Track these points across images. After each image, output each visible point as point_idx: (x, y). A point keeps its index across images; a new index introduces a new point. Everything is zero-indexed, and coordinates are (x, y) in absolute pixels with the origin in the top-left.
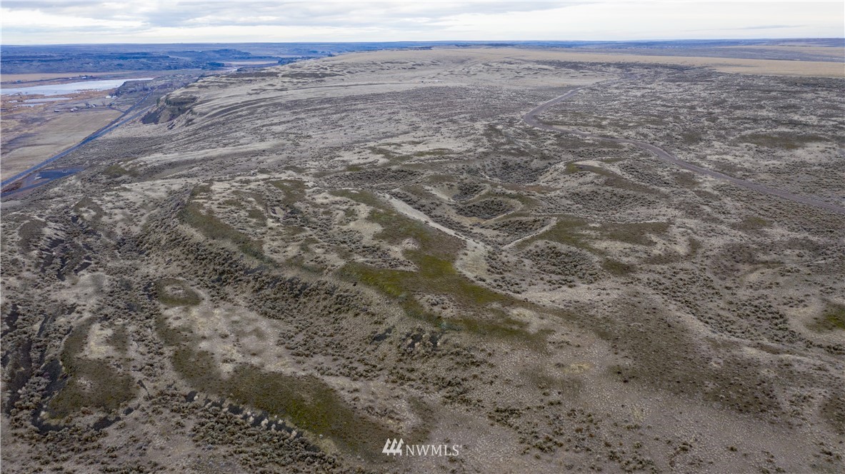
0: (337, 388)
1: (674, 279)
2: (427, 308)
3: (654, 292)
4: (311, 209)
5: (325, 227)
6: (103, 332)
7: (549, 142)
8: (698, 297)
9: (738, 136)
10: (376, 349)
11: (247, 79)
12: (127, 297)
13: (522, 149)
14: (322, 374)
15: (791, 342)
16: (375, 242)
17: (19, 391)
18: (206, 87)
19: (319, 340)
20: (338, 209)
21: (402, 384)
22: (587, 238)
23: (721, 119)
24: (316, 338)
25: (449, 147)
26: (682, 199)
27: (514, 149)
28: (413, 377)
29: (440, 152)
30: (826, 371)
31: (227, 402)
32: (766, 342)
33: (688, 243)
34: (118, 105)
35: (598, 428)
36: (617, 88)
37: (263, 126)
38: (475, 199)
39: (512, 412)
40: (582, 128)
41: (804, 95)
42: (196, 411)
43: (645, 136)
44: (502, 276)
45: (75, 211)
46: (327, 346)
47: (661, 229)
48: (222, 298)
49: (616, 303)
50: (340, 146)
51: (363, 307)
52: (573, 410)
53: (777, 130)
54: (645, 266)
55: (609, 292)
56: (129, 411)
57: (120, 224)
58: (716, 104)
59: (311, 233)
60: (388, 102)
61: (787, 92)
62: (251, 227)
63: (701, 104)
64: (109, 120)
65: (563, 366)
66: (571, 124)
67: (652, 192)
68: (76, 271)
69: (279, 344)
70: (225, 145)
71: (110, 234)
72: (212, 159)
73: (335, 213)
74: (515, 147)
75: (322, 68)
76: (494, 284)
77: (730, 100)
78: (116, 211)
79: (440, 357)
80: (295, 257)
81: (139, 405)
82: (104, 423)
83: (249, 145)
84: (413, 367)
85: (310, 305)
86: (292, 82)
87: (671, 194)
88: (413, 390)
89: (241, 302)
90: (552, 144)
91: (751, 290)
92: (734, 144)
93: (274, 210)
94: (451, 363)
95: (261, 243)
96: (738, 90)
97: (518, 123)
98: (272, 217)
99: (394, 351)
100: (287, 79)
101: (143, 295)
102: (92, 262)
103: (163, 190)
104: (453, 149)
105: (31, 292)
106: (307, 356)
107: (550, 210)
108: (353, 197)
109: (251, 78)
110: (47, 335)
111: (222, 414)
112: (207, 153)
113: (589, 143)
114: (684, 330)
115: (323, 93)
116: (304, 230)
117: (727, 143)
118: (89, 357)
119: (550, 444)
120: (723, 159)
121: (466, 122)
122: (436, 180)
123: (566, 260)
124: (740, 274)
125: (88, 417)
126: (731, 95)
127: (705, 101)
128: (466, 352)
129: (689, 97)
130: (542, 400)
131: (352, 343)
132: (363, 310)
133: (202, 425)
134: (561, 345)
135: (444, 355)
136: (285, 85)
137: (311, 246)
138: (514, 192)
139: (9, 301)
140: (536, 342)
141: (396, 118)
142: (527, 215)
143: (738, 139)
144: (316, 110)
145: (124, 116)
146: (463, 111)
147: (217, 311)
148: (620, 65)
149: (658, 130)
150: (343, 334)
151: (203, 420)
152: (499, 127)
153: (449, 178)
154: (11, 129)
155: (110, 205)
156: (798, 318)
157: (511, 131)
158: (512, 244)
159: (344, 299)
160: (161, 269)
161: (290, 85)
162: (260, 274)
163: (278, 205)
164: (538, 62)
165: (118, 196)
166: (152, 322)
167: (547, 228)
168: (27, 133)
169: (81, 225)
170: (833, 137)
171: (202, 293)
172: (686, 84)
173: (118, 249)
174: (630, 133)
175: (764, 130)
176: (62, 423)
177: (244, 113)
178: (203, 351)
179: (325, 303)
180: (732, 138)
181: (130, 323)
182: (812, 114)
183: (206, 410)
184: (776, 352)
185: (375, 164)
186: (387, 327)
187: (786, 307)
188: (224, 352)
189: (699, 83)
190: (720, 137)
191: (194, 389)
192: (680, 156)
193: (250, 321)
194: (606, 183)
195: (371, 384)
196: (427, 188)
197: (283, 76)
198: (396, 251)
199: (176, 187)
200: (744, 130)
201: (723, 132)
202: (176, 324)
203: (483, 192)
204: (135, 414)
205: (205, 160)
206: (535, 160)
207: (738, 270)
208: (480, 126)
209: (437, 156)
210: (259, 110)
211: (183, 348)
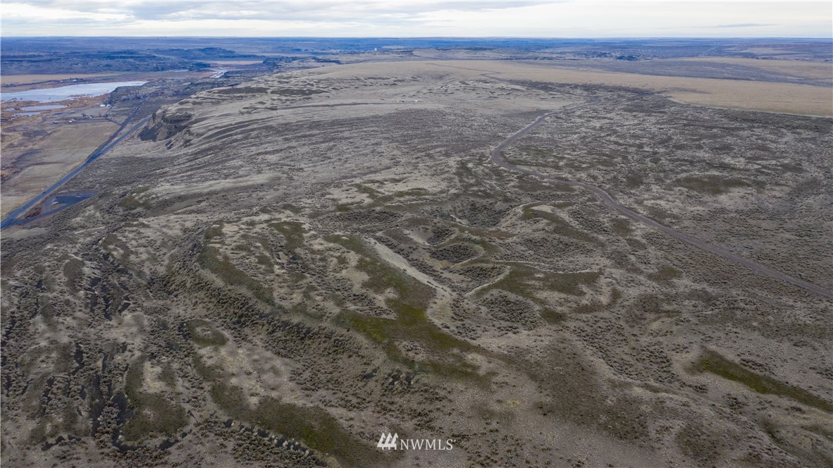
0: (337, 417)
1: (595, 326)
2: (404, 353)
3: (577, 338)
4: (309, 256)
5: (322, 273)
6: (154, 369)
7: (512, 184)
8: (611, 343)
9: (674, 179)
10: (365, 385)
11: (238, 95)
12: (165, 336)
13: (488, 191)
14: (325, 406)
15: (670, 382)
16: (364, 291)
17: (99, 419)
18: (200, 103)
19: (322, 377)
20: (332, 256)
21: (385, 414)
22: (532, 288)
23: (663, 161)
24: (320, 375)
25: (426, 187)
26: (615, 247)
27: (480, 191)
28: (393, 409)
29: (417, 192)
30: (688, 406)
31: (256, 428)
32: (652, 382)
33: (611, 293)
34: (114, 116)
35: (522, 450)
36: (580, 117)
37: (258, 154)
38: (446, 242)
39: (464, 437)
40: (542, 169)
41: (741, 133)
42: (234, 435)
43: (595, 178)
44: (463, 323)
45: (104, 249)
46: (328, 382)
47: (591, 279)
48: (243, 339)
49: (547, 348)
50: (330, 181)
51: (355, 350)
52: (506, 436)
53: (709, 173)
54: (573, 315)
55: (543, 339)
56: (184, 435)
57: (147, 264)
58: (662, 142)
59: (310, 280)
60: (371, 129)
61: (727, 129)
62: (261, 274)
63: (648, 143)
64: (108, 134)
65: (502, 402)
66: (532, 165)
67: (590, 240)
68: (120, 311)
69: (291, 380)
70: (226, 177)
71: (140, 274)
72: (215, 193)
73: (329, 260)
74: (482, 189)
75: (309, 84)
76: (456, 330)
77: (675, 138)
78: (142, 249)
79: (413, 393)
80: (300, 304)
81: (191, 431)
82: (166, 445)
83: (248, 178)
84: (393, 400)
85: (314, 346)
86: (281, 100)
87: (607, 243)
88: (393, 419)
89: (259, 343)
90: (514, 187)
91: (651, 337)
92: (669, 188)
93: (279, 255)
94: (421, 398)
95: (271, 290)
96: (685, 125)
97: (487, 162)
98: (278, 264)
99: (379, 387)
100: (276, 96)
101: (179, 335)
102: (131, 302)
103: (178, 227)
104: (429, 189)
105: (86, 331)
106: (313, 390)
107: (506, 257)
108: (344, 243)
109: (242, 94)
110: (110, 372)
111: (254, 438)
112: (211, 186)
113: (545, 186)
114: (594, 373)
115: (310, 115)
116: (305, 277)
117: (664, 187)
118: (148, 391)
119: (488, 461)
120: (657, 205)
121: (442, 158)
122: (414, 223)
123: (514, 308)
124: (646, 322)
125: (155, 440)
126: (678, 131)
127: (652, 138)
128: (432, 390)
129: (640, 132)
130: (485, 428)
131: (347, 380)
132: (355, 353)
133: (240, 446)
134: (502, 385)
135: (416, 392)
136: (275, 102)
137: (312, 294)
138: (478, 238)
139: (72, 340)
140: (483, 382)
141: (379, 150)
142: (487, 262)
143: (674, 182)
144: (305, 136)
145: (121, 129)
146: (439, 143)
147: (240, 351)
148: (587, 88)
149: (607, 172)
150: (340, 372)
151: (240, 442)
152: (470, 165)
153: (424, 222)
154: (16, 143)
155: (134, 242)
156: (680, 362)
157: (480, 169)
158: (473, 292)
159: (340, 343)
160: (189, 310)
161: (279, 103)
162: (272, 319)
163: (281, 251)
164: (511, 82)
165: (139, 233)
166: (190, 360)
167: (501, 277)
168: (32, 149)
169: (112, 263)
170: (754, 181)
171: (227, 334)
172: (641, 114)
173: (149, 289)
174: (583, 175)
175: (697, 173)
176: (136, 444)
177: (239, 136)
178: (234, 386)
179: (325, 345)
180: (668, 181)
181: (173, 361)
182: (741, 156)
183: (242, 434)
184: (656, 390)
185: (361, 205)
186: (374, 368)
187: (674, 353)
188: (251, 387)
189: (653, 114)
190: (659, 181)
191: (230, 418)
192: (621, 201)
193: (268, 360)
194: (555, 231)
195: (363, 414)
196: (406, 232)
197: (272, 93)
198: (380, 300)
199: (189, 224)
200: (680, 173)
201: (662, 175)
202: (209, 362)
203: (453, 237)
204: (189, 437)
205: (210, 194)
206: (499, 203)
207: (645, 319)
208: (453, 162)
209: (415, 198)
210: (254, 134)
211: (218, 383)
